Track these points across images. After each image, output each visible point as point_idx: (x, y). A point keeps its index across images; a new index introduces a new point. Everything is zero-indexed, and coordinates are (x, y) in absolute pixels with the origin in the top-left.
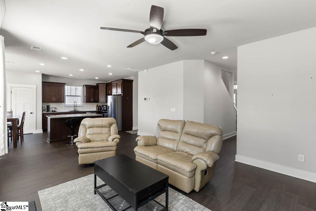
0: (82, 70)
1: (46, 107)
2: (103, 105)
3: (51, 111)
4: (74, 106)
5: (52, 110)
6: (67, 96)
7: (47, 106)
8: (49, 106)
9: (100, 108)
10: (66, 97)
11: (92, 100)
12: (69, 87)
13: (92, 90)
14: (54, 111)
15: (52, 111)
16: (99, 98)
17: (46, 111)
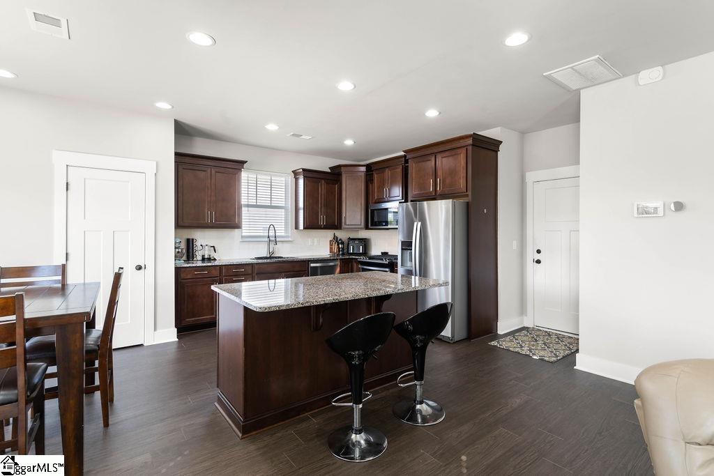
0: (346, 86)
1: (183, 245)
2: (349, 238)
3: (199, 258)
4: (267, 239)
5: (203, 256)
6: (248, 206)
7: (188, 240)
8: (193, 240)
9: (343, 249)
10: (244, 210)
11: (322, 220)
12: (252, 176)
13: (322, 188)
14: (209, 259)
15: (203, 259)
16: (344, 215)
17: (184, 258)
